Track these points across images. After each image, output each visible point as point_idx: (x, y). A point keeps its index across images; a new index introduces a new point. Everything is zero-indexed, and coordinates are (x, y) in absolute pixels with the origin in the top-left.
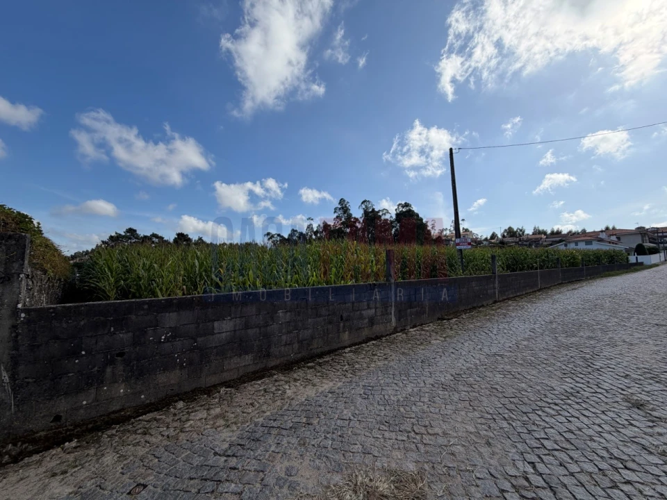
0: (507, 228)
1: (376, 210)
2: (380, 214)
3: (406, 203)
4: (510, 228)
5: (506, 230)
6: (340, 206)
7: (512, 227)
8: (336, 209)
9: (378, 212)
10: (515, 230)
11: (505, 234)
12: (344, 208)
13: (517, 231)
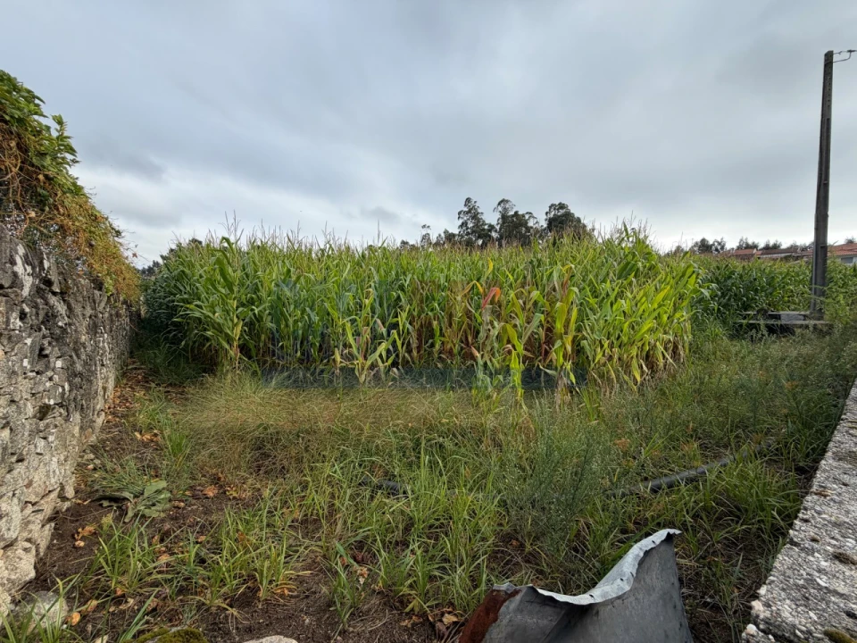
0: (698, 239)
1: (521, 213)
2: (526, 218)
3: (560, 204)
4: (703, 241)
5: (697, 243)
6: (466, 209)
7: (707, 238)
8: (459, 213)
9: (523, 216)
10: (711, 243)
11: (696, 249)
12: (471, 211)
13: (713, 245)
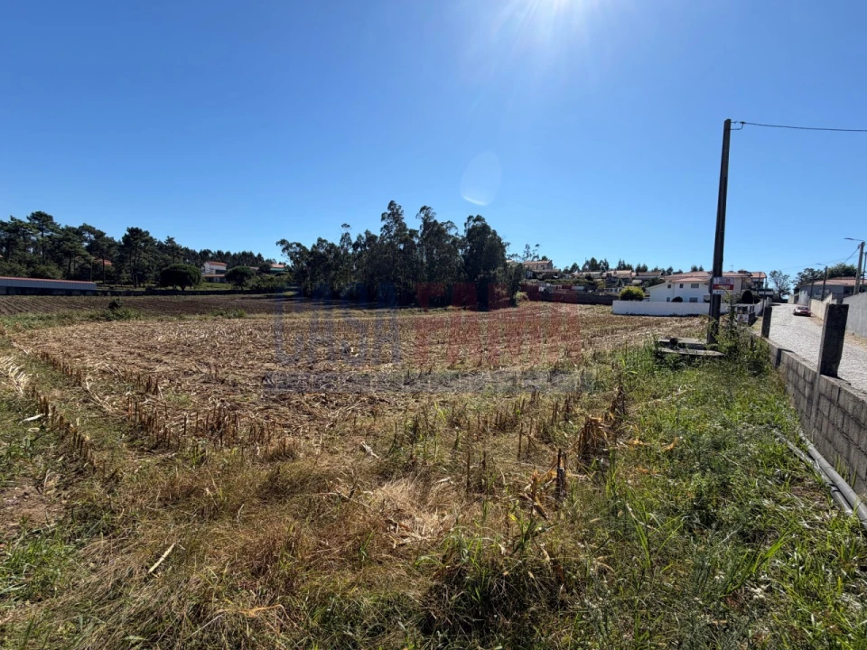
0: (589, 259)
1: (439, 222)
2: (445, 227)
3: (478, 216)
4: (593, 260)
5: (587, 263)
6: (389, 212)
7: (596, 258)
8: (383, 215)
9: (442, 224)
10: (598, 262)
11: (587, 267)
12: (394, 214)
13: (600, 264)
